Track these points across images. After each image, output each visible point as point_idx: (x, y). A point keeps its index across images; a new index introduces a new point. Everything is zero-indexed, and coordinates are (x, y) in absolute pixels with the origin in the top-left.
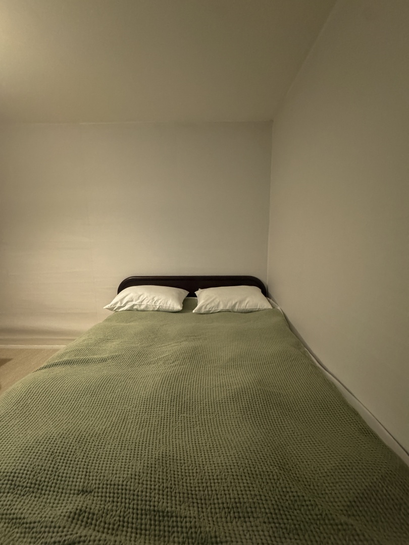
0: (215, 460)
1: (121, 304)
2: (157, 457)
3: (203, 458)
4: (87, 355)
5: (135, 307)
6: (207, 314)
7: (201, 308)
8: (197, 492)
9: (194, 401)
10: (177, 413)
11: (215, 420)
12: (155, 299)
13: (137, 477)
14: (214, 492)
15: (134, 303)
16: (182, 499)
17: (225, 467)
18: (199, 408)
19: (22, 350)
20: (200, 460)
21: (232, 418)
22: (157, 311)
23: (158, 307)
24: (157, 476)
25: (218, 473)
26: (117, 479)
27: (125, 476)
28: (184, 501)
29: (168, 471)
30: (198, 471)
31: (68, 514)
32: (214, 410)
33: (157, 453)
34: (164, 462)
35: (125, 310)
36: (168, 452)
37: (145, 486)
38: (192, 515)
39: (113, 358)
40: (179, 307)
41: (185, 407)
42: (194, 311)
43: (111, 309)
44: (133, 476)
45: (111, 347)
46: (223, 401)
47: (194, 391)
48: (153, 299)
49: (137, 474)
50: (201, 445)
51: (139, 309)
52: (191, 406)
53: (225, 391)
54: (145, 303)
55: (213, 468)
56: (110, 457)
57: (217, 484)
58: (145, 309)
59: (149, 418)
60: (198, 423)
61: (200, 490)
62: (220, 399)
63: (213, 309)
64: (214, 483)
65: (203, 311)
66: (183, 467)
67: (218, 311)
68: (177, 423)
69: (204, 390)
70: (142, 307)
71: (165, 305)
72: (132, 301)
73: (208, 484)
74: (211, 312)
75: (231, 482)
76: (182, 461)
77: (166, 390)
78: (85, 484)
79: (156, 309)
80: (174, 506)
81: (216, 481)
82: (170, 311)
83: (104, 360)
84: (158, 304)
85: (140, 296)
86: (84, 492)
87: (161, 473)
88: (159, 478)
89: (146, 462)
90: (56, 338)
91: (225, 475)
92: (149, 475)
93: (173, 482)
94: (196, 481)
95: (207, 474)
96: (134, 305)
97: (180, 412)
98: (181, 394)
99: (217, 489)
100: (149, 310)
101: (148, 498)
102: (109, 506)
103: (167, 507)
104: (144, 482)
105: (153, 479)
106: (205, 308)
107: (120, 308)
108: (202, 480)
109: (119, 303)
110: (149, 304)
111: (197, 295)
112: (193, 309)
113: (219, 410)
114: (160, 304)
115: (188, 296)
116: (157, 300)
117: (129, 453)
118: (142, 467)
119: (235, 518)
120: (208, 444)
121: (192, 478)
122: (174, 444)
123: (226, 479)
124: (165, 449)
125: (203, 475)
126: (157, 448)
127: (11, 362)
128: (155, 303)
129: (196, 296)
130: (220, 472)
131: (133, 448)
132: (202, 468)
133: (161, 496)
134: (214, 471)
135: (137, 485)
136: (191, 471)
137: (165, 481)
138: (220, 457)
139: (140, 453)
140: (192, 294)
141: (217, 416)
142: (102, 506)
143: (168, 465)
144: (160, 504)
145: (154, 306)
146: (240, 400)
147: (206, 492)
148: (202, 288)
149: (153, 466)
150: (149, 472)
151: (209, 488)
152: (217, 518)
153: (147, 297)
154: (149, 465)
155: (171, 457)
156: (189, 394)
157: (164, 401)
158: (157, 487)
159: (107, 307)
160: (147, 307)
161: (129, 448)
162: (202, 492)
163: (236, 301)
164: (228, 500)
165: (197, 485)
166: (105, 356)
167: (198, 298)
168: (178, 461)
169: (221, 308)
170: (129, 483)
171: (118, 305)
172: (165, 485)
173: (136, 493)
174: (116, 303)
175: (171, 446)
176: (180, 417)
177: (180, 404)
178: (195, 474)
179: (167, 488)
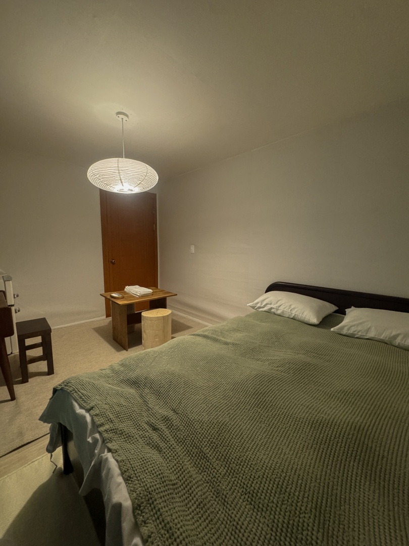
0: (258, 454)
1: (261, 305)
2: (219, 421)
3: (251, 446)
4: (219, 336)
5: (273, 310)
6: (347, 336)
7: (342, 328)
8: (232, 462)
9: (274, 404)
10: (254, 405)
11: (283, 430)
12: (292, 307)
13: (201, 423)
14: (242, 472)
15: (272, 306)
16: (219, 457)
17: (262, 464)
18: (275, 413)
19: (199, 324)
20: (248, 446)
21: (300, 439)
22: (292, 319)
23: (293, 315)
24: (212, 432)
25: (254, 463)
26: (191, 416)
27: (196, 418)
28: (220, 460)
29: (221, 435)
30: (241, 450)
31: (163, 415)
32: (287, 422)
33: (221, 419)
34: (222, 427)
35: (265, 311)
36: (229, 423)
37: (203, 431)
38: (220, 471)
39: (233, 344)
40: (315, 321)
41: (263, 405)
42: (332, 329)
43: (253, 307)
44: (200, 421)
45: (237, 336)
46: (301, 420)
47: (279, 397)
48: (290, 306)
49: (203, 421)
50: (256, 437)
51: (276, 313)
52: (269, 406)
53: (309, 413)
54: (281, 308)
55: (253, 457)
56: (195, 403)
57: (248, 469)
58: (282, 315)
59: (232, 396)
60: (266, 422)
61: (234, 463)
62: (299, 417)
63: (360, 333)
64: (247, 467)
65: (345, 332)
66: (232, 440)
67: (367, 337)
68: (249, 412)
69: (289, 401)
70: (279, 312)
71: (301, 315)
72: (271, 304)
73: (242, 464)
74: (356, 336)
75: (259, 477)
76: (234, 436)
77: (255, 383)
78: (177, 408)
79: (291, 317)
80: (212, 456)
81: (249, 466)
82: (305, 322)
83: (226, 343)
84: (294, 312)
85: (279, 301)
86: (174, 411)
87: (216, 432)
88: (213, 434)
89: (211, 419)
90: (216, 320)
91: (258, 469)
92: (208, 427)
93: (220, 443)
94: (235, 455)
95: (245, 457)
96: (271, 308)
97: (256, 405)
98: (266, 393)
99: (246, 472)
100: (284, 315)
101: (201, 439)
102: (181, 427)
103: (208, 454)
104: (204, 429)
105: (209, 431)
106: (349, 329)
107: (260, 308)
108: (240, 458)
109: (260, 303)
110: (285, 310)
111: (347, 313)
112: (333, 327)
113: (292, 425)
114: (296, 312)
115: (336, 312)
116: (294, 309)
117: (205, 407)
118: (207, 420)
119: (248, 501)
120: (262, 441)
121: (234, 451)
122: (237, 423)
123: (257, 471)
124: (228, 420)
125: (242, 455)
126: (223, 417)
127: (192, 329)
128: (291, 310)
129: (345, 314)
130: (256, 464)
131: (209, 406)
132: (244, 451)
133: (208, 445)
134: (252, 459)
135: (199, 427)
136: (236, 447)
137: (215, 438)
138: (264, 455)
139: (211, 412)
140: (341, 312)
141: (287, 429)
142: (179, 425)
143: (223, 431)
144: (206, 448)
145: (290, 314)
146: (319, 430)
147: (238, 467)
148: (356, 307)
149: (214, 424)
150: (210, 426)
151: (241, 467)
152: (235, 489)
153: (285, 303)
154: (212, 422)
155: (229, 429)
156: (273, 397)
157: (248, 391)
158: (209, 438)
159: (250, 304)
160: (283, 312)
161: (208, 405)
162: (235, 465)
163: (399, 332)
164: (249, 485)
165: (234, 458)
166: (229, 341)
167: (346, 317)
168: (232, 434)
169: (372, 334)
170: (195, 423)
171: (258, 305)
172: (214, 440)
173: (196, 431)
174: (257, 303)
175: (234, 422)
176: (254, 409)
177: (260, 400)
178: (237, 450)
179: (215, 443)
